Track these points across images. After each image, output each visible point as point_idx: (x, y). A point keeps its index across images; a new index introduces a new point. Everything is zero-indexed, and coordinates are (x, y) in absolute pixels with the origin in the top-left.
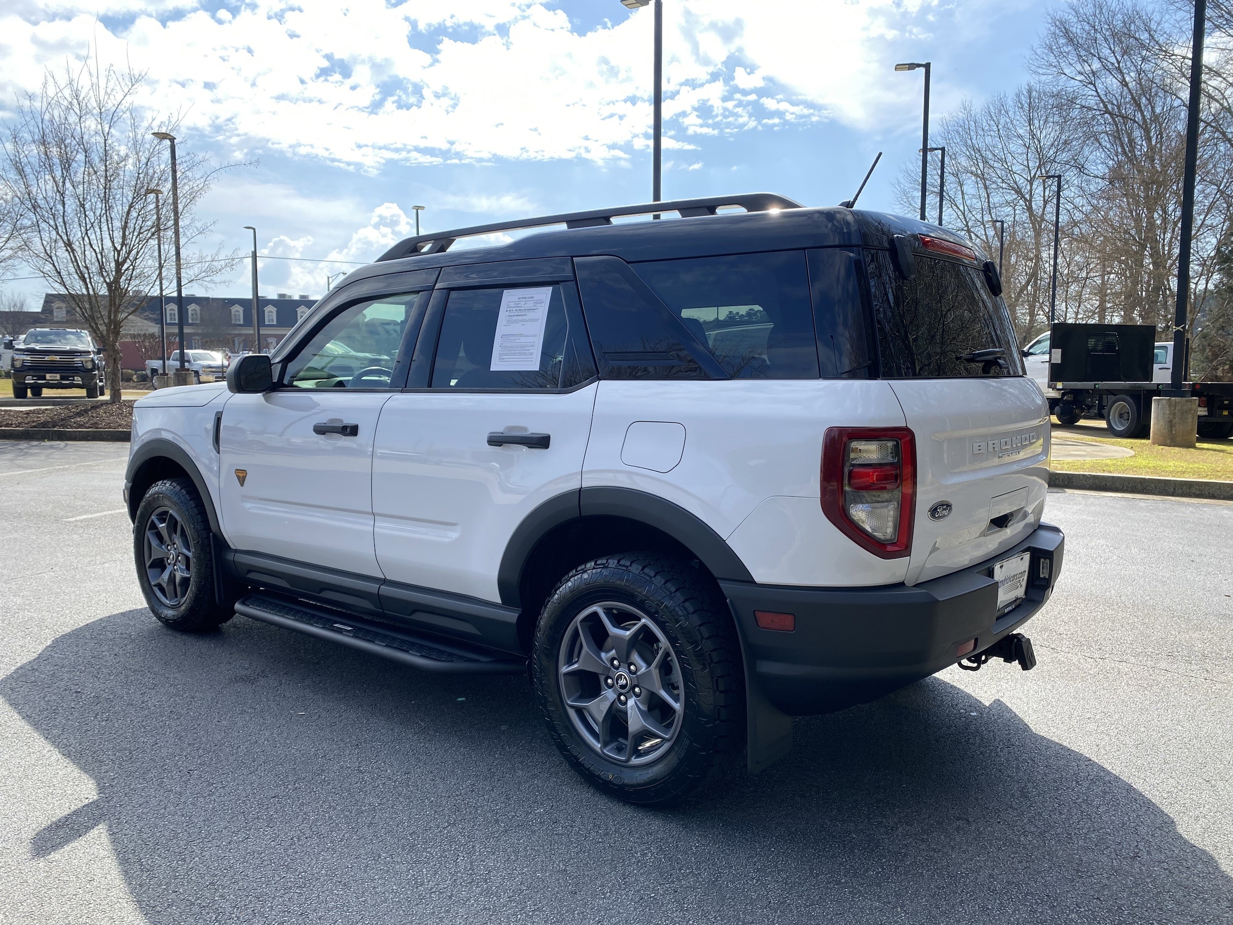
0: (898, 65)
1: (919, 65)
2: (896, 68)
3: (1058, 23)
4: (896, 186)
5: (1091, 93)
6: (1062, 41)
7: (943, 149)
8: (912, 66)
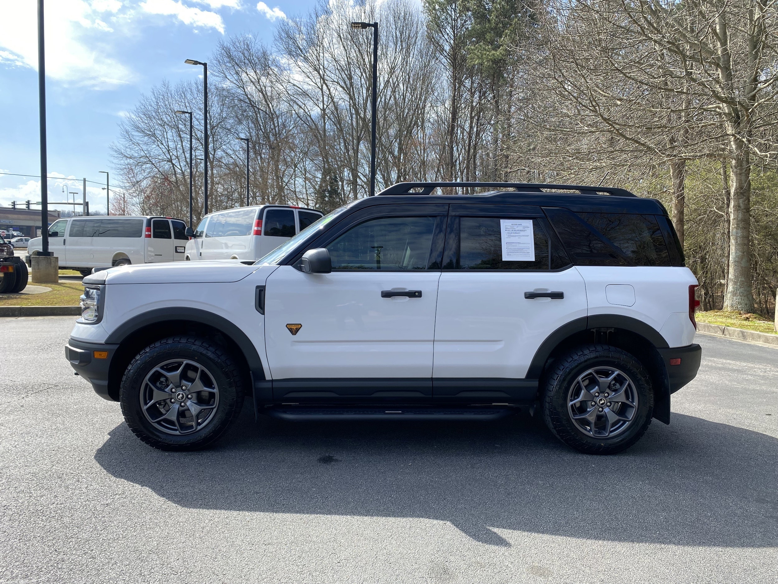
0: (188, 60)
1: (200, 63)
2: (186, 61)
3: (225, 49)
4: (121, 126)
5: (242, 92)
6: (226, 60)
7: (191, 113)
8: (196, 63)
